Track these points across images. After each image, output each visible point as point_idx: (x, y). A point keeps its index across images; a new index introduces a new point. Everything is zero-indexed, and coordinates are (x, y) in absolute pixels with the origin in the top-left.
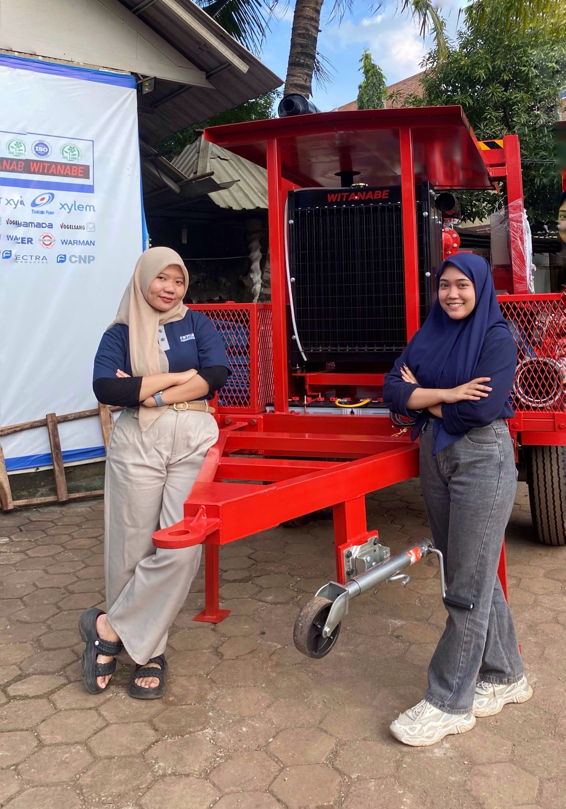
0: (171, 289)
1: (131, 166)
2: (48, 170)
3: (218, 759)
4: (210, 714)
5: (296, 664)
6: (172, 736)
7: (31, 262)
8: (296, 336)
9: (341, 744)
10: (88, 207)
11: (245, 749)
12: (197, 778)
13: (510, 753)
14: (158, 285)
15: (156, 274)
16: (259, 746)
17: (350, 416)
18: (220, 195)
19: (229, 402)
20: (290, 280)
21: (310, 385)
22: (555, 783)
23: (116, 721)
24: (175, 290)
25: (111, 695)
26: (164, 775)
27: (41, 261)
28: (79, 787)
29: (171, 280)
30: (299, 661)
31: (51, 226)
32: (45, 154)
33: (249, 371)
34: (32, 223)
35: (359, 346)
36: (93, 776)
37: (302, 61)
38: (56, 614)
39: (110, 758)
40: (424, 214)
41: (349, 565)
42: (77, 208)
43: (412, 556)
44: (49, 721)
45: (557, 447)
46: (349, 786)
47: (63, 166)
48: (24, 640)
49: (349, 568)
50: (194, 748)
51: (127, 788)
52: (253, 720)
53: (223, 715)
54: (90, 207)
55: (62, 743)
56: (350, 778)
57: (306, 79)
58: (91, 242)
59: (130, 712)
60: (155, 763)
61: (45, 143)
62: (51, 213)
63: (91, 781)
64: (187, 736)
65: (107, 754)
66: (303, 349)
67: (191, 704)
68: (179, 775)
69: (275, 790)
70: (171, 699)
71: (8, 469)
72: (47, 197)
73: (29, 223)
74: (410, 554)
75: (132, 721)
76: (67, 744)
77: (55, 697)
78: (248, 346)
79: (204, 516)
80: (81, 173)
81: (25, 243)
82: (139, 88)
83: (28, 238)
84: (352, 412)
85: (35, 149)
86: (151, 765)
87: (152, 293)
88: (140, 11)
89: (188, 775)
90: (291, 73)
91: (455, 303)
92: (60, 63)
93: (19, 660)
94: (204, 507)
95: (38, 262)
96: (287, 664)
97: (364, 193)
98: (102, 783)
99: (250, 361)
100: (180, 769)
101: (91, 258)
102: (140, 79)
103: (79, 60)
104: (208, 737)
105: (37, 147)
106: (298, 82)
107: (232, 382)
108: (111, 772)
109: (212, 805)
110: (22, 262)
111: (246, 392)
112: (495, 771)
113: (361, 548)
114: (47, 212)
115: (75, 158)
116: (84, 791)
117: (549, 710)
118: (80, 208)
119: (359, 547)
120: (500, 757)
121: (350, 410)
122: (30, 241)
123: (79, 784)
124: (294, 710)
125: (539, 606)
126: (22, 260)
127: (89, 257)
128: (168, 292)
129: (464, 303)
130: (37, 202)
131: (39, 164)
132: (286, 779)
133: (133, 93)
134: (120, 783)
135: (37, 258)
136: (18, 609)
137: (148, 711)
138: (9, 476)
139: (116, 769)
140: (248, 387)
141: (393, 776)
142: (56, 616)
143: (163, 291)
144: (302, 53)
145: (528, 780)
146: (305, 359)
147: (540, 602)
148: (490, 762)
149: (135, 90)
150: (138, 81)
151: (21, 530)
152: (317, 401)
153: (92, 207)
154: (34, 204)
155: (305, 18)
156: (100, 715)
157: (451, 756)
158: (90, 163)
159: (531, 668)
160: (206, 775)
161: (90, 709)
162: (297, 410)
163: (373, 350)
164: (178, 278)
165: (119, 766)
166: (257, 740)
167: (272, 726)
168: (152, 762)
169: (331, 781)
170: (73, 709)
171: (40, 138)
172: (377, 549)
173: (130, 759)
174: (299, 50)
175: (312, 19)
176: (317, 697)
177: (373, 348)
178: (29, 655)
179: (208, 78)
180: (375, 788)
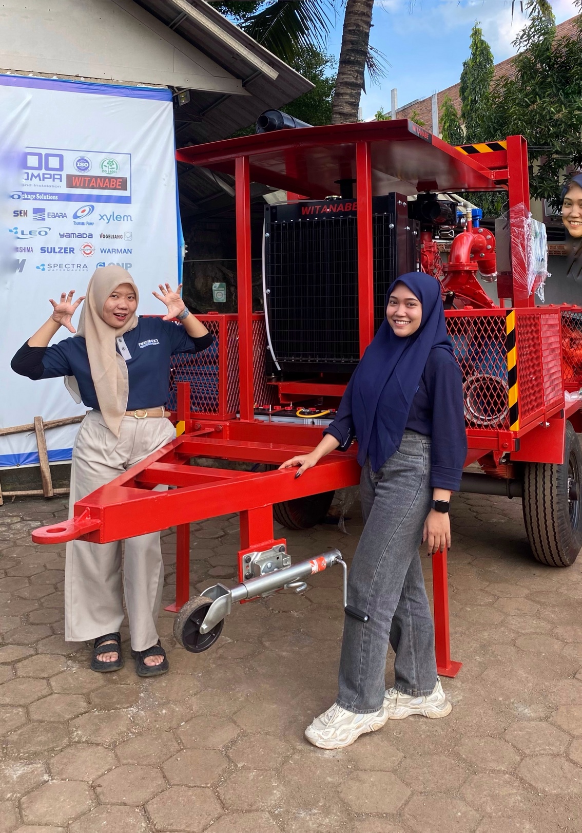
0: (124, 306)
1: (167, 176)
2: (89, 184)
3: (130, 734)
4: (142, 695)
5: (237, 659)
6: (100, 710)
7: (72, 270)
8: (270, 347)
9: (244, 734)
10: (125, 217)
11: (157, 728)
12: (106, 748)
13: (397, 764)
14: (112, 303)
15: (109, 292)
16: (170, 728)
17: (311, 426)
18: (275, 196)
19: (205, 409)
20: (266, 291)
21: (282, 394)
22: (425, 797)
23: (60, 691)
24: (128, 305)
25: (66, 669)
26: (79, 742)
27: (82, 269)
28: (6, 742)
29: (123, 297)
30: (242, 657)
31: (91, 236)
32: (86, 169)
33: (218, 380)
34: (73, 234)
35: (328, 357)
36: (21, 735)
37: (352, 58)
38: (51, 594)
39: (41, 721)
40: (390, 226)
41: (249, 570)
42: (115, 219)
43: (313, 566)
44: (5, 685)
45: (552, 465)
46: (232, 773)
47: (103, 179)
48: (17, 614)
49: (249, 572)
50: (113, 722)
51: (43, 749)
52: (175, 705)
53: (152, 697)
54: (127, 217)
55: (8, 704)
56: (236, 766)
57: (357, 76)
58: (128, 250)
59: (74, 685)
60: (75, 731)
61: (86, 158)
62: (91, 224)
63: (17, 739)
64: (113, 711)
65: (40, 718)
66: (276, 359)
67: (130, 684)
68: (91, 743)
69: (165, 768)
70: (114, 678)
71: (50, 460)
72: (87, 209)
73: (71, 234)
74: (313, 563)
75: (74, 693)
76: (12, 706)
77: (19, 665)
78: (217, 357)
79: (89, 517)
80: (119, 185)
81: (67, 253)
82: (175, 101)
83: (70, 248)
84: (313, 423)
85: (77, 164)
86: (71, 732)
87: (108, 311)
88: (176, 26)
89: (98, 745)
90: (341, 71)
91: (401, 321)
92: (101, 83)
93: (5, 631)
94: (89, 508)
95: (80, 270)
96: (230, 658)
97: (336, 205)
98: (26, 742)
99: (219, 370)
100: (94, 739)
101: (129, 266)
102: (176, 92)
103: (119, 77)
104: (129, 714)
105: (78, 163)
106: (348, 80)
107: (203, 390)
108: (37, 733)
109: (106, 772)
110: (64, 270)
111: (215, 399)
112: (373, 778)
113: (262, 554)
114: (87, 223)
115: (114, 172)
116: (9, 746)
117: (458, 728)
118: (118, 218)
119: (260, 553)
120: (385, 766)
121: (311, 420)
122: (72, 250)
123: (7, 740)
124: (216, 700)
125: (505, 626)
126: (65, 268)
127: (126, 264)
128: (122, 309)
129: (410, 322)
130: (79, 214)
131: (80, 178)
132: (179, 759)
133: (170, 105)
134: (40, 743)
135: (79, 266)
136: (23, 586)
137: (89, 686)
138: (50, 466)
139: (41, 732)
140: (217, 395)
141: (277, 770)
142: (51, 595)
143: (117, 308)
144: (353, 50)
145: (400, 791)
146: (279, 369)
147: (507, 623)
148: (373, 770)
149: (172, 103)
150: (174, 94)
151: (54, 516)
152: (285, 410)
153: (129, 217)
154: (75, 216)
155: (356, 14)
156: (49, 684)
157: (339, 759)
158: (127, 176)
159: (462, 687)
160: (113, 746)
161: (43, 678)
162: (261, 418)
163: (340, 361)
164: (130, 294)
165: (44, 729)
166: (170, 722)
167: (190, 711)
168: (73, 730)
169: (218, 766)
170: (29, 677)
171: (82, 154)
172: (281, 557)
173: (56, 725)
174: (350, 47)
175: (363, 14)
176: (243, 691)
177: (340, 359)
178: (15, 627)
179: (244, 85)
180: (254, 778)
